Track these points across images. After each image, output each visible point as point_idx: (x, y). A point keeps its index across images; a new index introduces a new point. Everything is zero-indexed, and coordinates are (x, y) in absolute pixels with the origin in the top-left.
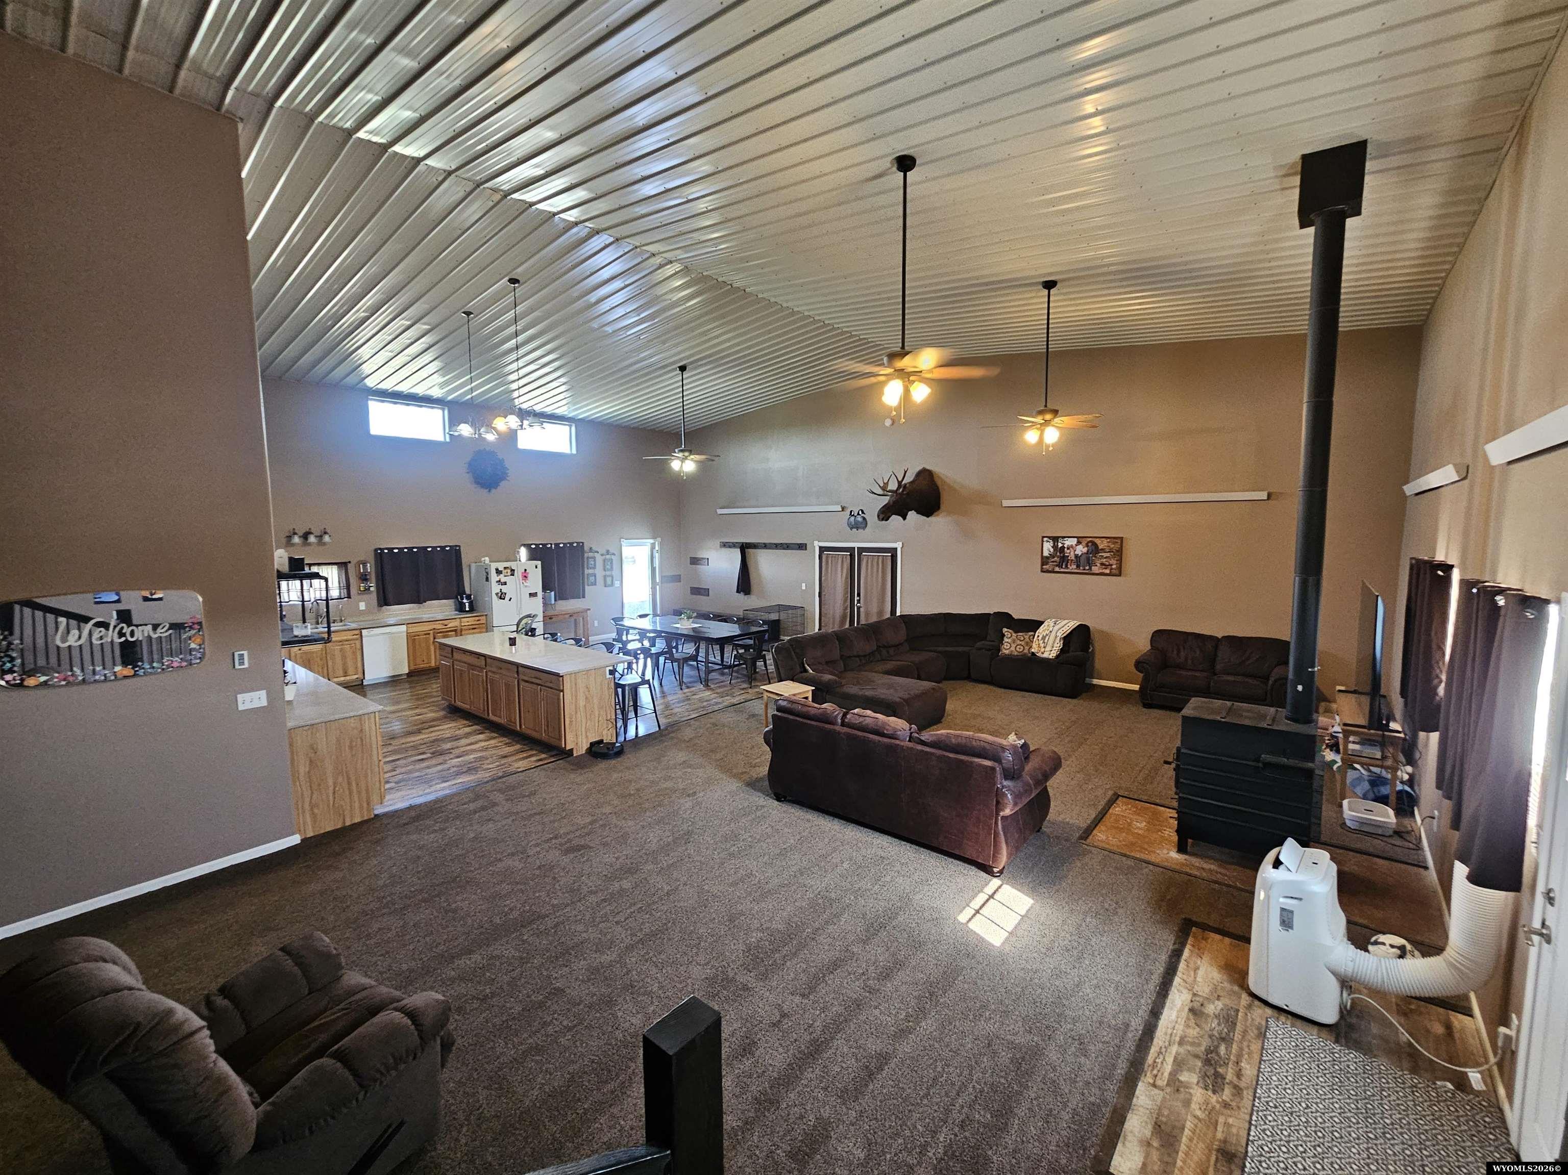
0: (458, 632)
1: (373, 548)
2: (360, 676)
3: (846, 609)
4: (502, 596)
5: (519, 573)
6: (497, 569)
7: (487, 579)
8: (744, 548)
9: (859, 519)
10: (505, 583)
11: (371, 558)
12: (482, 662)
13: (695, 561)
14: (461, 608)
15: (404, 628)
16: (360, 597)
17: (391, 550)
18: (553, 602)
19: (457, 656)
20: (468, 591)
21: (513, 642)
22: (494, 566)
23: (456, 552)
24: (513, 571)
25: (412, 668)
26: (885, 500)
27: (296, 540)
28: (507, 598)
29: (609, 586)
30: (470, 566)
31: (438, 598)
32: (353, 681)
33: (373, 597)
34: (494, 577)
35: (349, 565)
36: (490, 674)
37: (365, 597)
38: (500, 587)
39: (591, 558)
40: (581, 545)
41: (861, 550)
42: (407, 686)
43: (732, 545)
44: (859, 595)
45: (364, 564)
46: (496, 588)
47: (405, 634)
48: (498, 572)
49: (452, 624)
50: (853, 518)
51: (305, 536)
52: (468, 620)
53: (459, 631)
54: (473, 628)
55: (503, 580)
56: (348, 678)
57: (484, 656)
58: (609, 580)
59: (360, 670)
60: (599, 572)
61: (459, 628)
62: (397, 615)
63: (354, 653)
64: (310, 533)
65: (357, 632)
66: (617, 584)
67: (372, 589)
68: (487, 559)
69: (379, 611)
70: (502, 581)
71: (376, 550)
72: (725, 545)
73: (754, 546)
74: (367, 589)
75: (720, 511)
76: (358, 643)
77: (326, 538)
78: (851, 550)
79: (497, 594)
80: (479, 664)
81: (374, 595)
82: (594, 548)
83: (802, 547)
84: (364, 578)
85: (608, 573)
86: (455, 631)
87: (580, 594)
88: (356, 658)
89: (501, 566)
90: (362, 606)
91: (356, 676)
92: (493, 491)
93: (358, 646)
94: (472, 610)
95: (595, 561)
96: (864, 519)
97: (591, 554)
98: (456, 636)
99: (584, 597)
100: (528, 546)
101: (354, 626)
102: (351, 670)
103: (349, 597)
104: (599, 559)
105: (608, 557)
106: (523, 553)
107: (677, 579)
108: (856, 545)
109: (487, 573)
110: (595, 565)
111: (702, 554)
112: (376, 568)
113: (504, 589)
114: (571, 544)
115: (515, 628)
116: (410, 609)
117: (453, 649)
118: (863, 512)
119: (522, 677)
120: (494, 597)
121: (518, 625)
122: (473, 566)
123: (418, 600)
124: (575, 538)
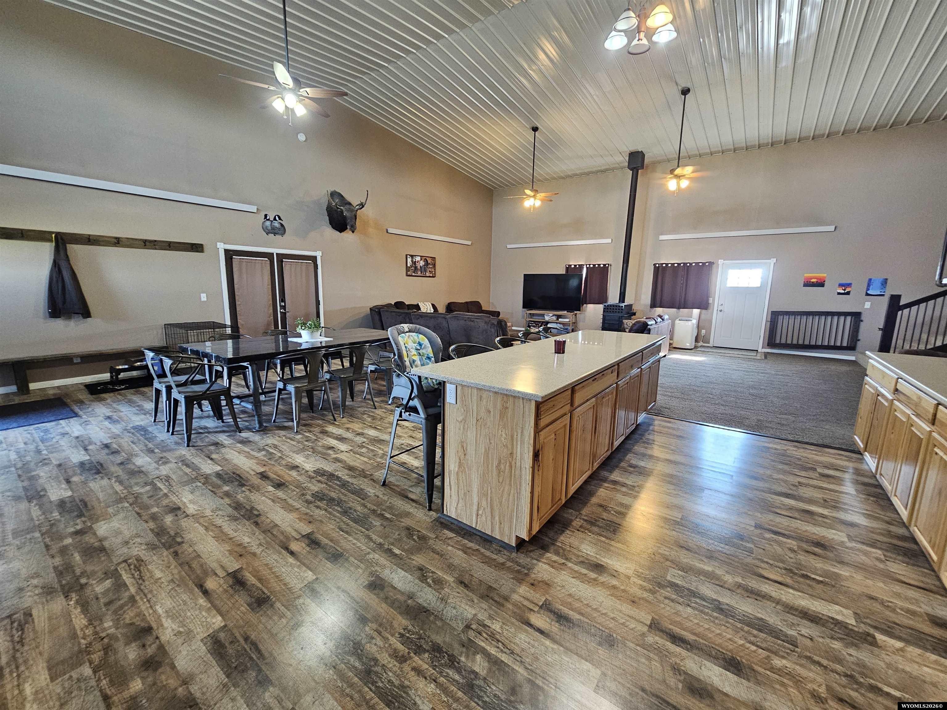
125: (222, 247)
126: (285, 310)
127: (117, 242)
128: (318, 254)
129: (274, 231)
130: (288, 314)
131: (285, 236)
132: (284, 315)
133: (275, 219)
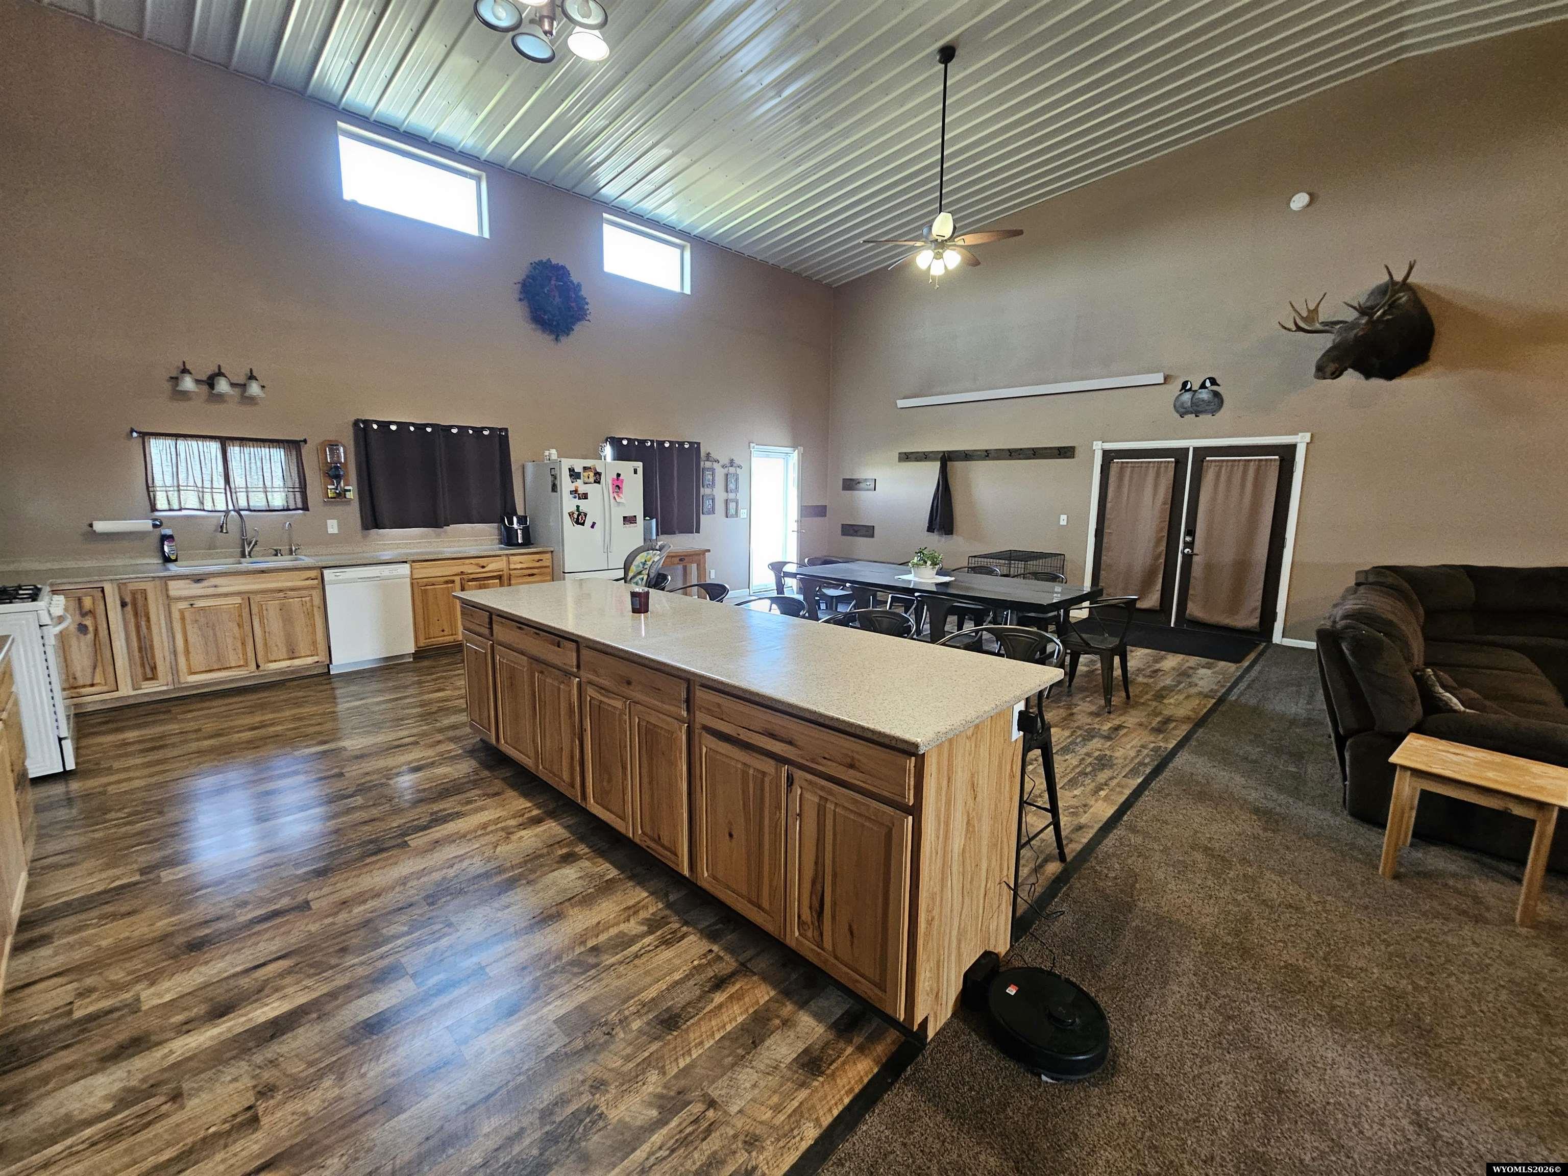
0: (503, 579)
1: (353, 419)
2: (322, 657)
3: (1157, 558)
4: (579, 519)
5: (608, 479)
6: (571, 470)
7: (554, 488)
8: (946, 459)
9: (1204, 395)
10: (585, 496)
11: (348, 438)
12: (569, 658)
13: (850, 485)
14: (508, 539)
15: (405, 569)
16: (326, 509)
17: (385, 425)
18: (654, 537)
19: (501, 632)
20: (520, 512)
21: (640, 605)
22: (566, 464)
23: (500, 438)
24: (598, 474)
25: (422, 643)
26: (1325, 342)
27: (188, 384)
28: (588, 523)
29: (732, 516)
30: (523, 467)
31: (468, 519)
32: (308, 667)
33: (353, 512)
34: (566, 484)
35: (305, 450)
36: (591, 691)
37: (339, 509)
38: (577, 502)
39: (708, 469)
40: (695, 447)
41: (1201, 453)
42: (412, 678)
43: (924, 457)
44: (1190, 532)
45: (333, 446)
46: (569, 504)
47: (408, 580)
48: (574, 475)
49: (494, 566)
50: (1187, 396)
51: (210, 382)
52: (520, 559)
53: (505, 578)
54: (530, 575)
55: (582, 489)
56: (297, 662)
57: (576, 641)
58: (732, 506)
59: (322, 646)
60: (719, 493)
61: (505, 572)
62: (398, 546)
63: (310, 615)
64: (220, 374)
65: (313, 573)
66: (743, 513)
67: (349, 495)
68: (554, 451)
69: (365, 537)
70: (581, 491)
71: (356, 423)
72: (906, 457)
73: (967, 456)
74: (341, 495)
75: (901, 403)
76: (316, 595)
77: (254, 389)
78: (1180, 455)
79: (571, 515)
80: (557, 661)
81: (355, 507)
82: (714, 455)
83: (1065, 452)
84: (334, 473)
85: (732, 496)
86: (500, 577)
87: (691, 526)
88: (314, 626)
89: (578, 466)
90: (333, 527)
91: (316, 659)
92: (563, 339)
93: (317, 601)
94: (527, 542)
95: (713, 475)
96: (1216, 394)
97: (708, 464)
98: (502, 585)
99: (698, 531)
100: (615, 442)
101: (307, 561)
102: (303, 647)
103: (305, 508)
104: (720, 473)
105: (732, 470)
106: (608, 451)
107: (821, 511)
108: (1191, 443)
109: (554, 477)
110: (713, 480)
111: (865, 473)
112: (357, 454)
113: (584, 505)
114: (681, 444)
115: (621, 574)
116: (422, 537)
117: (493, 615)
118: (1213, 382)
119: (702, 718)
120: (567, 520)
121: (626, 568)
122: (530, 468)
123: (434, 520)
124: (687, 435)
125: (1098, 447)
126: (1192, 549)
127: (987, 455)
128: (1301, 440)
129: (1197, 409)
130: (1196, 559)
131: (1218, 415)
132: (1188, 559)
133: (1203, 386)
